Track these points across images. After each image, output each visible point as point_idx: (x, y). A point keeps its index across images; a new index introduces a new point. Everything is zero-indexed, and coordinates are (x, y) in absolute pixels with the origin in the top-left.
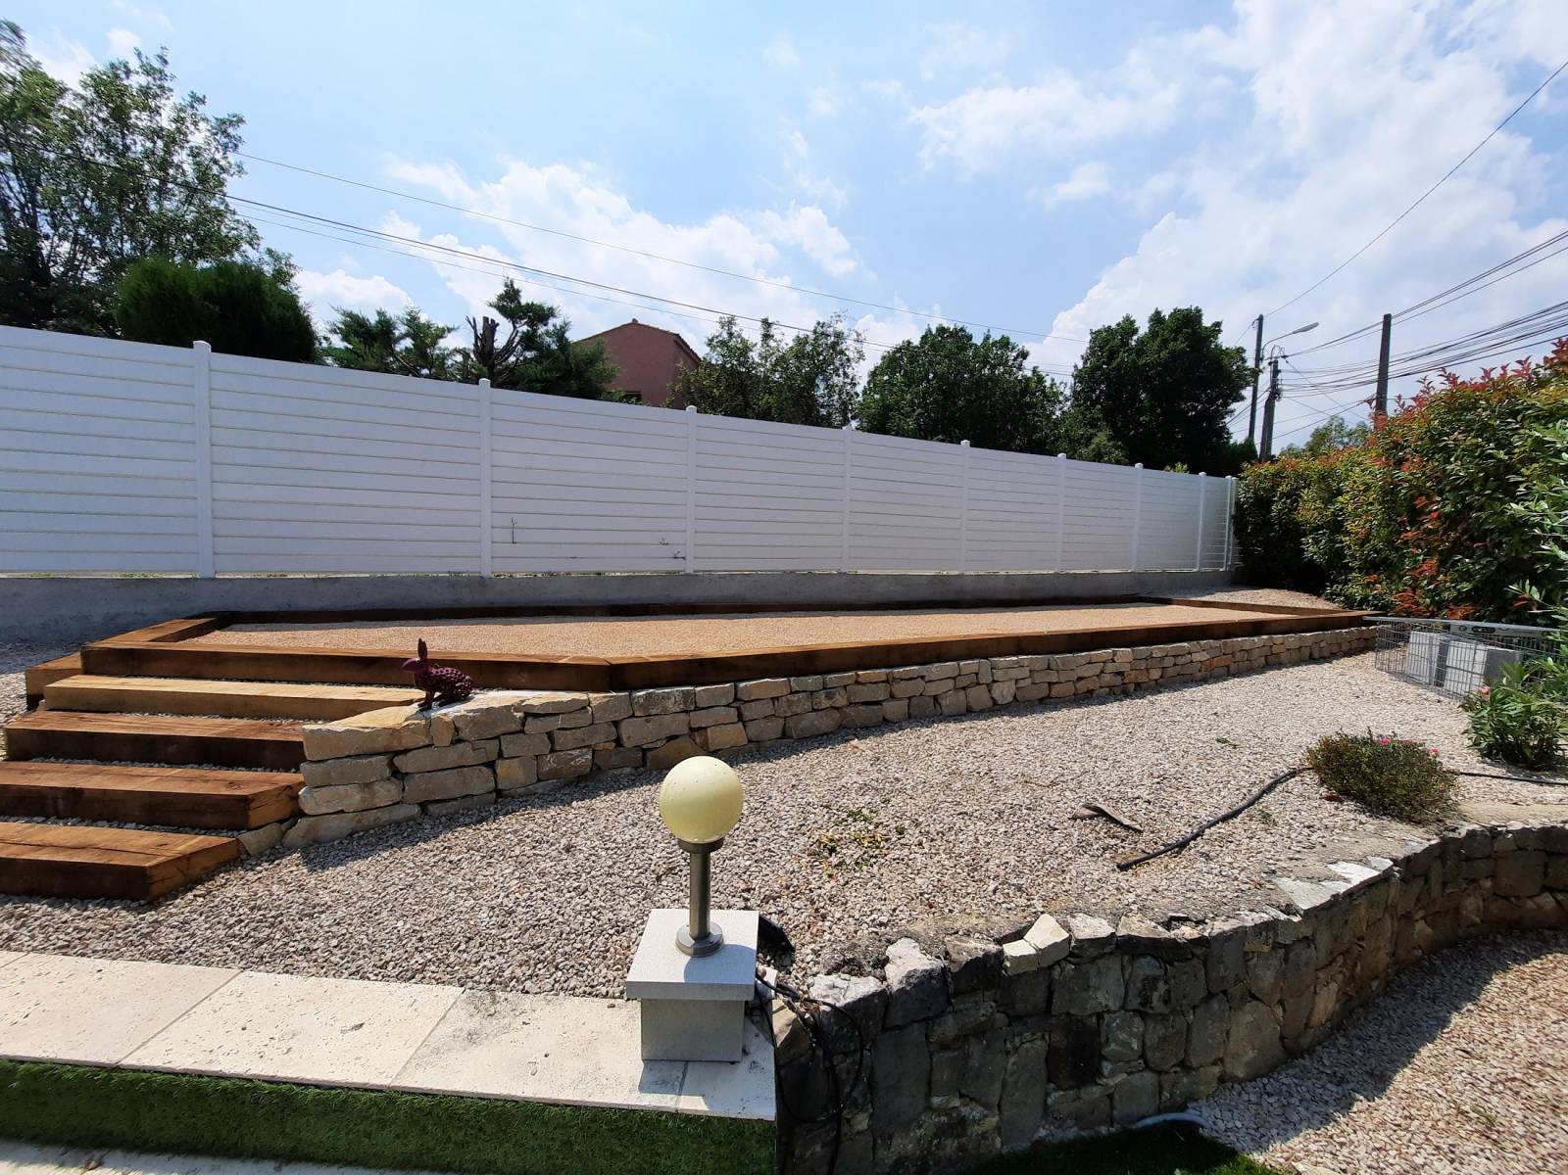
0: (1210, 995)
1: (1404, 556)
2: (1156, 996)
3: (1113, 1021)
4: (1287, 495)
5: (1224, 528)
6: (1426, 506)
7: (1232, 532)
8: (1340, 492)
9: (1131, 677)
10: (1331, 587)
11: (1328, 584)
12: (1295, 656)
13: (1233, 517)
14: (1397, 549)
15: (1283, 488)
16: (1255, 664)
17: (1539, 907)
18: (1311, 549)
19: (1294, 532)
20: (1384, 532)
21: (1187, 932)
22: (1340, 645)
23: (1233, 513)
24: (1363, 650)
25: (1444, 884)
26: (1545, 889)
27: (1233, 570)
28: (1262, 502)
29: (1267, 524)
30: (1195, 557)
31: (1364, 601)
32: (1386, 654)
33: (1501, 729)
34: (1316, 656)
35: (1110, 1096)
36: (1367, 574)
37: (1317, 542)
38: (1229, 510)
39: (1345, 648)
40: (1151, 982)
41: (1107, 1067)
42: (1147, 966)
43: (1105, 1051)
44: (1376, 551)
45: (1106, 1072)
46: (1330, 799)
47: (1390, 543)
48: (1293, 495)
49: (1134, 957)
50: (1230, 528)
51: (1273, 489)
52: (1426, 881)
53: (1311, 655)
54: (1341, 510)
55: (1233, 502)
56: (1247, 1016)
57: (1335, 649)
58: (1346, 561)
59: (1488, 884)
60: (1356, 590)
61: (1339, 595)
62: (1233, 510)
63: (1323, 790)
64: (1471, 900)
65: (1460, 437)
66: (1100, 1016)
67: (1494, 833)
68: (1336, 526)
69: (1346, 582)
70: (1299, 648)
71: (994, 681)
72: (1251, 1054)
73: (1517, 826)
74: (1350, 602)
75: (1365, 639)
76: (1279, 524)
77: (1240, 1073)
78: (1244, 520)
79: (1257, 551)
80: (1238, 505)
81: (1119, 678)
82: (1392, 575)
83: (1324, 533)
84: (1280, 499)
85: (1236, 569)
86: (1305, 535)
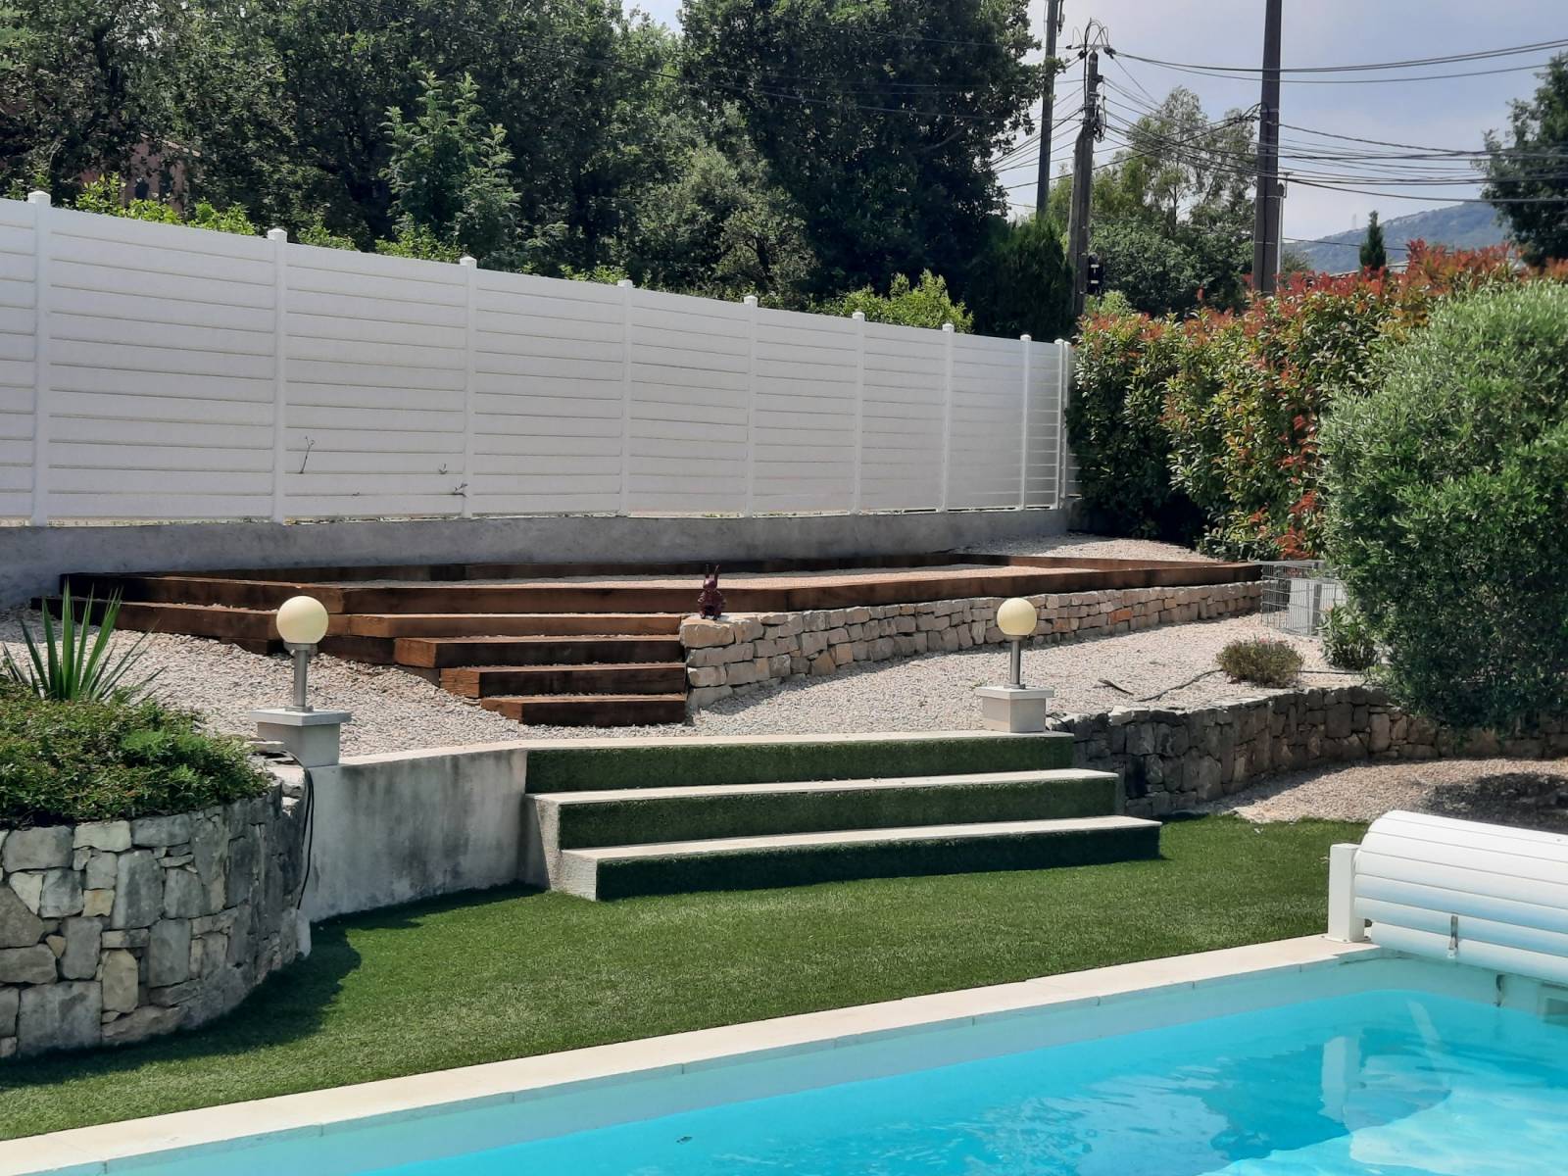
0: (1190, 748)
1: (1287, 487)
2: (1168, 745)
3: (1151, 760)
4: (1146, 382)
5: (1054, 433)
6: (1303, 427)
7: (1065, 440)
8: (1217, 387)
9: (1059, 625)
10: (1211, 532)
11: (1206, 527)
12: (1186, 613)
13: (1066, 412)
14: (1280, 476)
15: (1142, 370)
16: (1150, 621)
17: (1351, 744)
18: (1181, 473)
19: (1155, 445)
20: (1267, 453)
21: (1179, 712)
22: (1226, 602)
23: (1066, 406)
24: (1249, 612)
25: (1298, 725)
26: (1353, 732)
27: (1069, 506)
28: (1111, 392)
29: (1115, 426)
30: (1017, 486)
31: (1248, 549)
32: (1271, 616)
33: (1341, 640)
34: (1204, 615)
35: (1151, 804)
36: (1252, 511)
37: (1188, 461)
38: (1062, 400)
39: (1232, 606)
40: (1166, 737)
41: (1149, 787)
42: (1164, 729)
43: (1148, 777)
44: (1259, 480)
45: (1149, 790)
46: (1233, 682)
47: (1273, 467)
48: (1154, 381)
49: (1159, 722)
50: (1062, 430)
51: (1127, 368)
52: (1287, 717)
53: (1199, 614)
54: (1219, 414)
55: (1066, 387)
56: (1207, 762)
57: (1222, 609)
58: (1227, 492)
59: (1322, 728)
60: (1238, 537)
61: (1219, 544)
62: (1066, 400)
63: (1229, 679)
64: (1314, 739)
65: (1328, 354)
66: (1145, 756)
67: (1324, 692)
68: (1212, 441)
69: (1227, 524)
70: (1188, 605)
71: (973, 621)
72: (1209, 785)
73: (1336, 687)
74: (1232, 553)
75: (1251, 598)
76: (1136, 428)
77: (1205, 796)
78: (1083, 421)
79: (1104, 472)
80: (1074, 392)
81: (1050, 626)
82: (1277, 512)
83: (1198, 448)
84: (1137, 388)
85: (1074, 505)
86: (1171, 449)
